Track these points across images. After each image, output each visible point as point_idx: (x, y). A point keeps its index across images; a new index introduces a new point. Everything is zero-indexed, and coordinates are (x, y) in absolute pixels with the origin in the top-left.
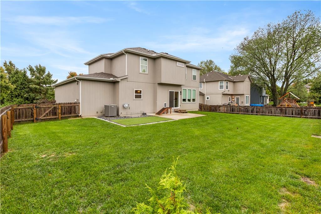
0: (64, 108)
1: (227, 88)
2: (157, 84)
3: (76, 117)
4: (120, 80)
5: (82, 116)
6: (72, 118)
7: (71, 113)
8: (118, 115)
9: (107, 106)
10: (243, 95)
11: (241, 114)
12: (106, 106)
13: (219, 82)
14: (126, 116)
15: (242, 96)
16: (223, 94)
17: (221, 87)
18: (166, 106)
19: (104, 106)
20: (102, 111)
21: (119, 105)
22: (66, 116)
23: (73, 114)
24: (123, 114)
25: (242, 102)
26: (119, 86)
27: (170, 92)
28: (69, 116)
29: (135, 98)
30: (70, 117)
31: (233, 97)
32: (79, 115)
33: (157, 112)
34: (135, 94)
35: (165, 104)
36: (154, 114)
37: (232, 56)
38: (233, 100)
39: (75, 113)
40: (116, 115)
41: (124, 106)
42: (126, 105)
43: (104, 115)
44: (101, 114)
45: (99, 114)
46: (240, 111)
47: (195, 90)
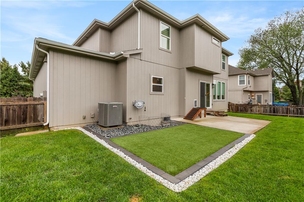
0: (8, 110)
1: (249, 84)
2: (185, 69)
3: (38, 130)
4: (128, 56)
5: (50, 126)
6: (28, 131)
7: (24, 121)
8: (124, 122)
9: (103, 104)
10: (267, 92)
11: (290, 116)
12: (100, 105)
13: (239, 76)
14: (139, 123)
15: (266, 94)
16: (244, 91)
17: (242, 82)
18: (196, 106)
19: (97, 105)
20: (94, 115)
21: (125, 102)
22: (11, 127)
23: (30, 122)
24: (133, 120)
25: (266, 101)
26: (126, 68)
27: (201, 83)
28: (21, 128)
29: (153, 91)
30: (23, 130)
31: (253, 95)
32: (45, 124)
33: (186, 115)
34: (152, 84)
35: (196, 102)
36: (181, 119)
37: (242, 49)
38: (253, 97)
39: (35, 119)
40: (121, 123)
41: (136, 105)
42: (139, 103)
43: (98, 122)
44: (92, 121)
45: (89, 120)
46: (289, 112)
47: (224, 83)
